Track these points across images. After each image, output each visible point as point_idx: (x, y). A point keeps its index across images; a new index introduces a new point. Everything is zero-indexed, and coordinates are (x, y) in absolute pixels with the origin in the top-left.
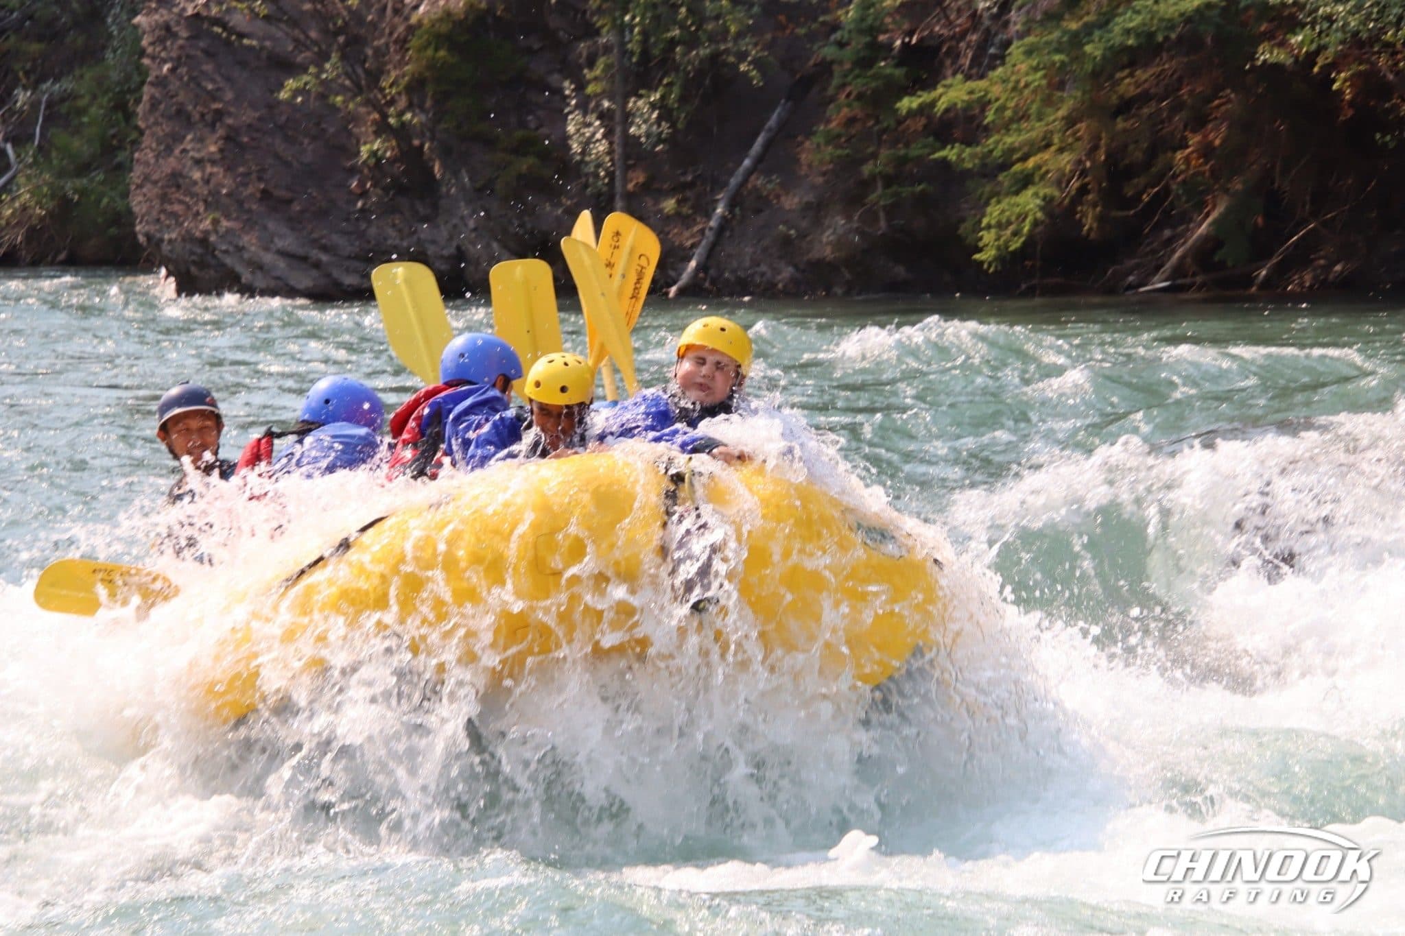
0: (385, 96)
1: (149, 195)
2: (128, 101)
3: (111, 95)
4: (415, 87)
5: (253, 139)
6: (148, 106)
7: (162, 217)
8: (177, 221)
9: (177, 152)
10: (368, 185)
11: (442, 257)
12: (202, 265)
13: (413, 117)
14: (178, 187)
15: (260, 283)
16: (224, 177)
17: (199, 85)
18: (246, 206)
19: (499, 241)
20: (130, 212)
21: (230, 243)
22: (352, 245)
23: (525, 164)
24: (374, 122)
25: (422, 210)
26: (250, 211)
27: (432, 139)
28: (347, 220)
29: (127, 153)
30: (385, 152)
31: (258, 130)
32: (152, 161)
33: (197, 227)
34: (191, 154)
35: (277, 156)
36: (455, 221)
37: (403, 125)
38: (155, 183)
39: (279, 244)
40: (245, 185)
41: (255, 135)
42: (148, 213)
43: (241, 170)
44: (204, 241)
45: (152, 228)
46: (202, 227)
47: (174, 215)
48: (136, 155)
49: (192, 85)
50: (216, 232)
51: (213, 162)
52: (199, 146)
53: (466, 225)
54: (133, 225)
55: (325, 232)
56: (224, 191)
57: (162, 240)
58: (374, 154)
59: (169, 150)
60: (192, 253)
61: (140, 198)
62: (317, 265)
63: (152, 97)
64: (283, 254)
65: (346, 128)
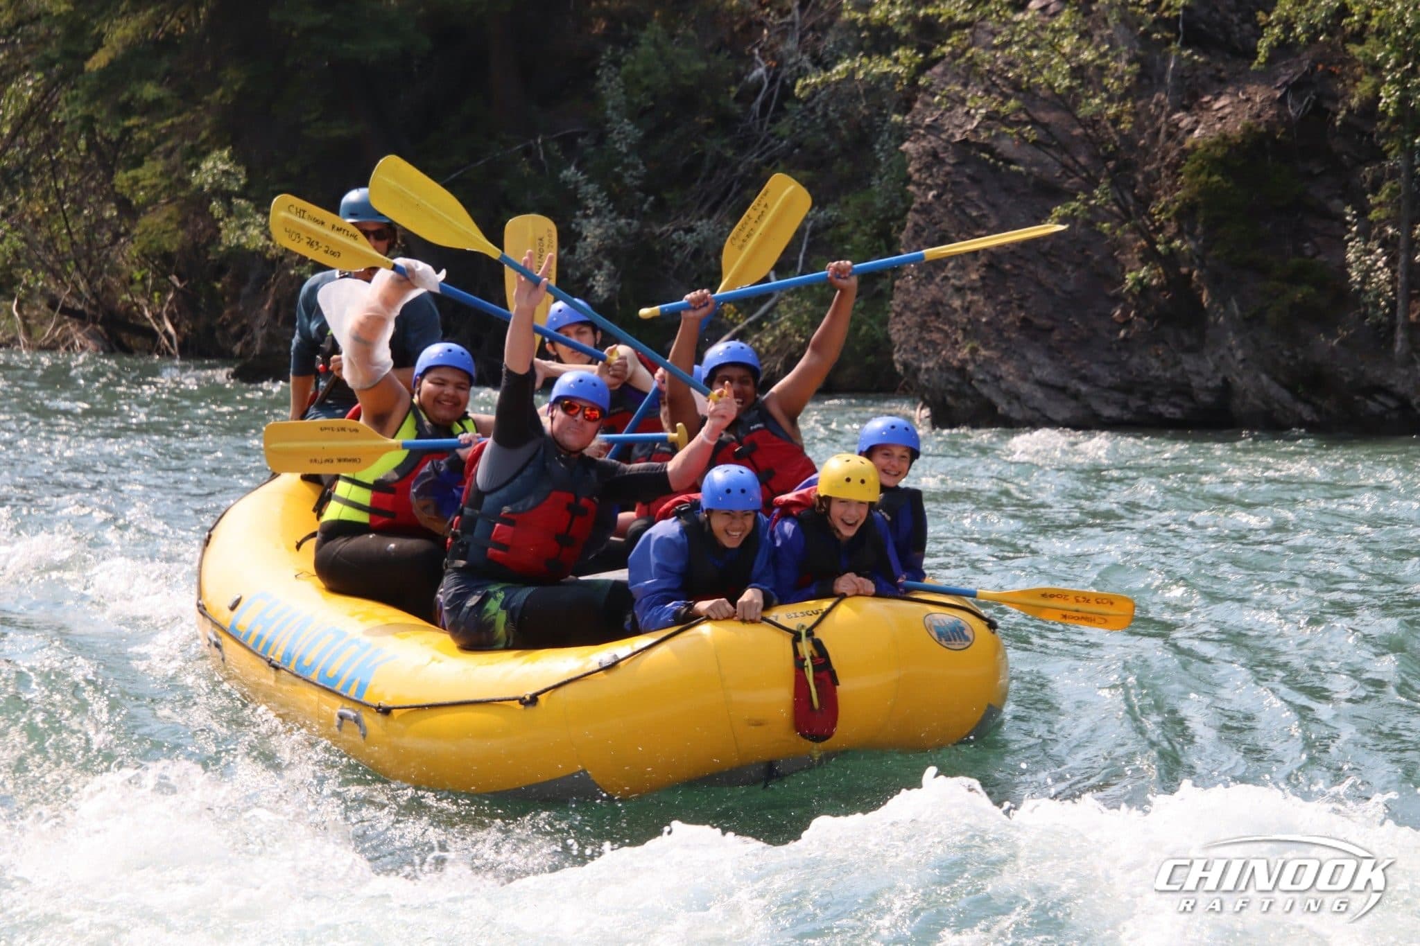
0: (1153, 223)
1: (908, 323)
2: (890, 229)
3: (875, 222)
4: (1186, 214)
5: (1015, 266)
6: (911, 234)
7: (920, 345)
8: (935, 349)
9: (938, 279)
10: (1132, 314)
11: (1207, 389)
12: (957, 394)
13: (1182, 245)
14: (938, 315)
15: (1016, 414)
16: (985, 305)
17: (963, 212)
18: (1006, 335)
19: (1267, 372)
20: (888, 340)
21: (988, 372)
22: (1113, 375)
23: (1299, 294)
24: (1142, 249)
25: (1187, 340)
26: (1009, 340)
27: (1201, 267)
28: (1110, 350)
29: (888, 280)
30: (1151, 280)
31: (1021, 258)
32: (913, 288)
33: (955, 355)
34: (952, 281)
35: (1039, 284)
36: (1222, 352)
37: (1172, 253)
38: (914, 311)
39: (1038, 373)
40: (1005, 313)
41: (1018, 262)
42: (906, 342)
43: (1002, 297)
44: (961, 371)
45: (909, 357)
46: (959, 355)
47: (933, 343)
48: (897, 283)
49: (956, 212)
50: (974, 361)
51: (974, 290)
52: (961, 273)
53: (1233, 356)
54: (891, 354)
55: (1085, 362)
56: (984, 320)
57: (919, 369)
58: (1139, 281)
59: (930, 278)
60: (951, 383)
61: (900, 326)
62: (1076, 396)
63: (916, 224)
64: (1040, 383)
65: (1111, 256)
